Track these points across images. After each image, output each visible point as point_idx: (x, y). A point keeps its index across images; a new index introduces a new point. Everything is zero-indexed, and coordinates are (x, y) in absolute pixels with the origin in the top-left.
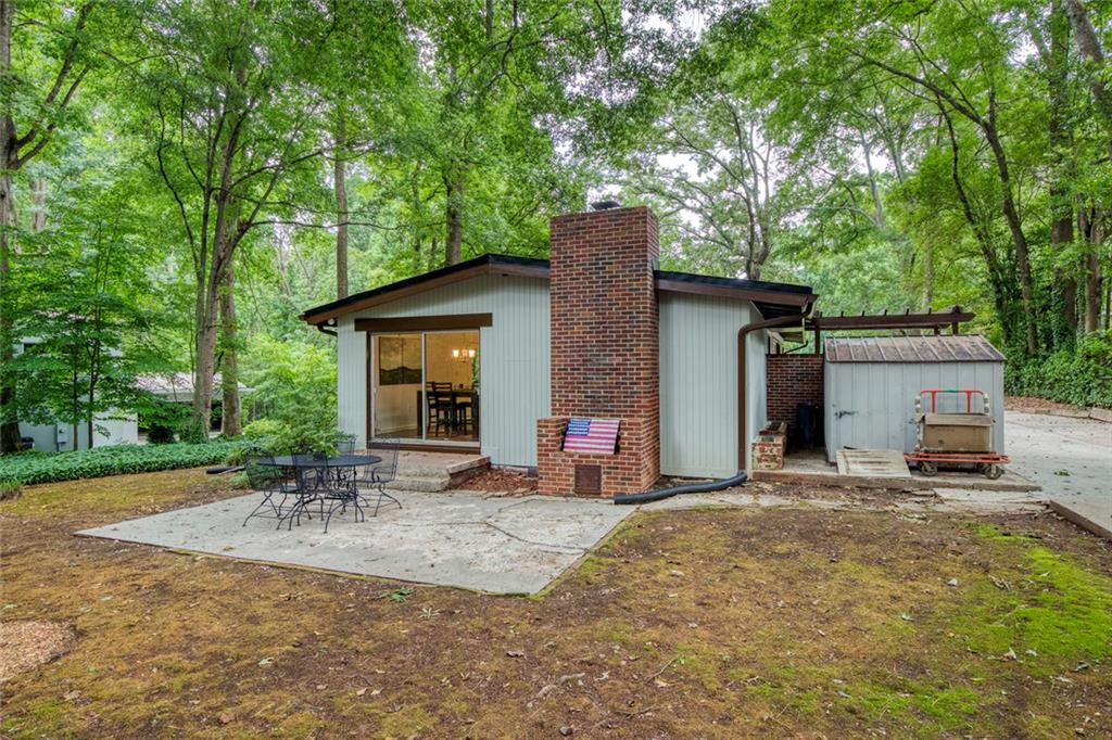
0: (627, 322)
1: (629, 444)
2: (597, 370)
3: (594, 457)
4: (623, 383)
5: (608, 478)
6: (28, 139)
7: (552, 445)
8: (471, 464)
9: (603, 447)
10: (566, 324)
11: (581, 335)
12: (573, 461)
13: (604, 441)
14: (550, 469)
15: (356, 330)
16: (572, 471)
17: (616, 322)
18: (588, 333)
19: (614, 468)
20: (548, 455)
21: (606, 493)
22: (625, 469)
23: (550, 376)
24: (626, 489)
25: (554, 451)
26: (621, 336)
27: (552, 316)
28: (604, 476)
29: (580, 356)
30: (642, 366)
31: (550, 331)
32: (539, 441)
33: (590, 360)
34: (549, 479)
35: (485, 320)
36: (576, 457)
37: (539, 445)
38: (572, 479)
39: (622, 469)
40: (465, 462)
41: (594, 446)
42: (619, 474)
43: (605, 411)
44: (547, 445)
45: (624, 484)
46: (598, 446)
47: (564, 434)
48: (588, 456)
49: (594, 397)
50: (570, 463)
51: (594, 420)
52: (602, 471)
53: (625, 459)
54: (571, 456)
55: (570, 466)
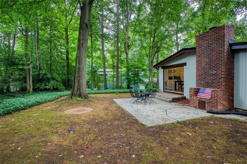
0: (218, 61)
1: (214, 96)
2: (209, 75)
3: (204, 99)
4: (216, 79)
5: (207, 105)
6: (130, 45)
7: (193, 95)
8: (179, 97)
9: (208, 96)
10: (200, 63)
11: (204, 66)
12: (198, 99)
13: (208, 95)
14: (192, 101)
15: (162, 69)
16: (198, 102)
17: (214, 61)
18: (206, 65)
19: (209, 103)
20: (192, 97)
21: (207, 109)
22: (213, 103)
23: (196, 77)
24: (213, 109)
25: (193, 96)
26: (216, 65)
27: (197, 61)
28: (206, 104)
29: (204, 71)
30: (223, 73)
31: (196, 65)
32: (190, 93)
33: (206, 72)
34: (192, 103)
35: (185, 64)
36: (199, 98)
37: (190, 94)
38: (198, 104)
39: (212, 103)
40: (177, 97)
41: (205, 96)
42: (211, 104)
43: (211, 86)
44: (192, 94)
45: (212, 108)
46: (206, 96)
47: (198, 92)
48: (202, 98)
49: (207, 82)
50: (197, 99)
51: (207, 89)
52: (206, 103)
53: (213, 100)
54: (198, 98)
55: (198, 100)
